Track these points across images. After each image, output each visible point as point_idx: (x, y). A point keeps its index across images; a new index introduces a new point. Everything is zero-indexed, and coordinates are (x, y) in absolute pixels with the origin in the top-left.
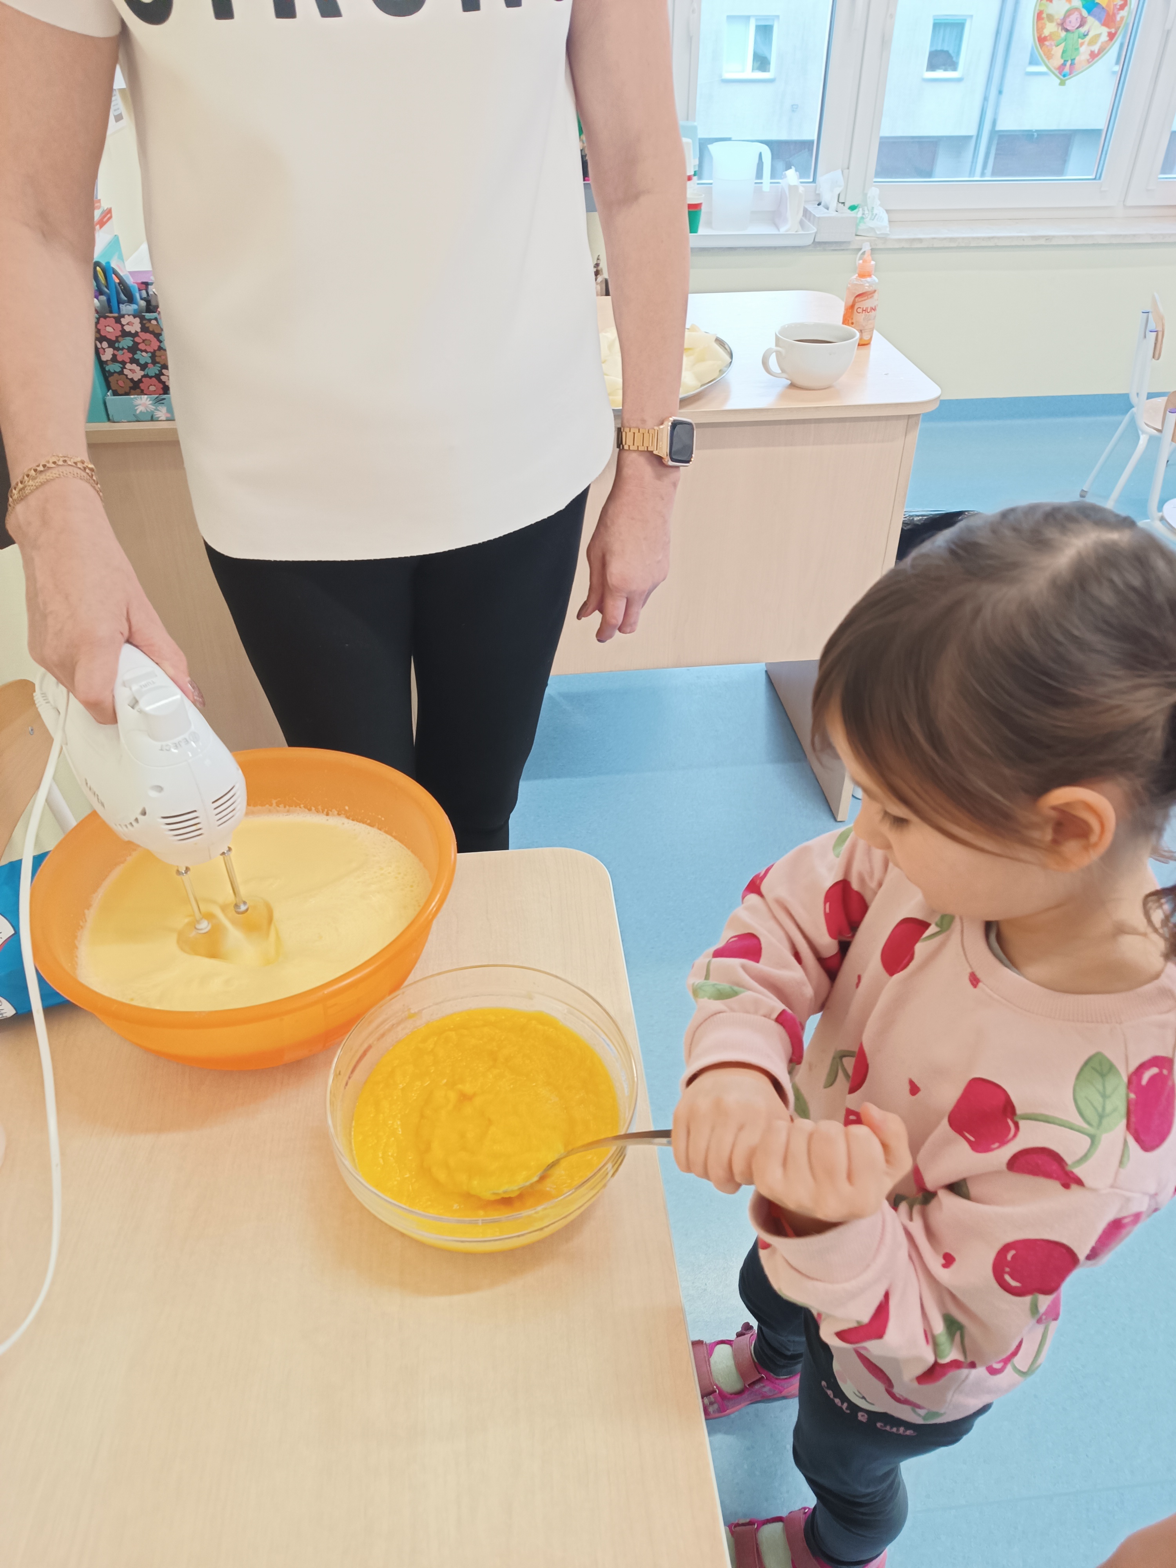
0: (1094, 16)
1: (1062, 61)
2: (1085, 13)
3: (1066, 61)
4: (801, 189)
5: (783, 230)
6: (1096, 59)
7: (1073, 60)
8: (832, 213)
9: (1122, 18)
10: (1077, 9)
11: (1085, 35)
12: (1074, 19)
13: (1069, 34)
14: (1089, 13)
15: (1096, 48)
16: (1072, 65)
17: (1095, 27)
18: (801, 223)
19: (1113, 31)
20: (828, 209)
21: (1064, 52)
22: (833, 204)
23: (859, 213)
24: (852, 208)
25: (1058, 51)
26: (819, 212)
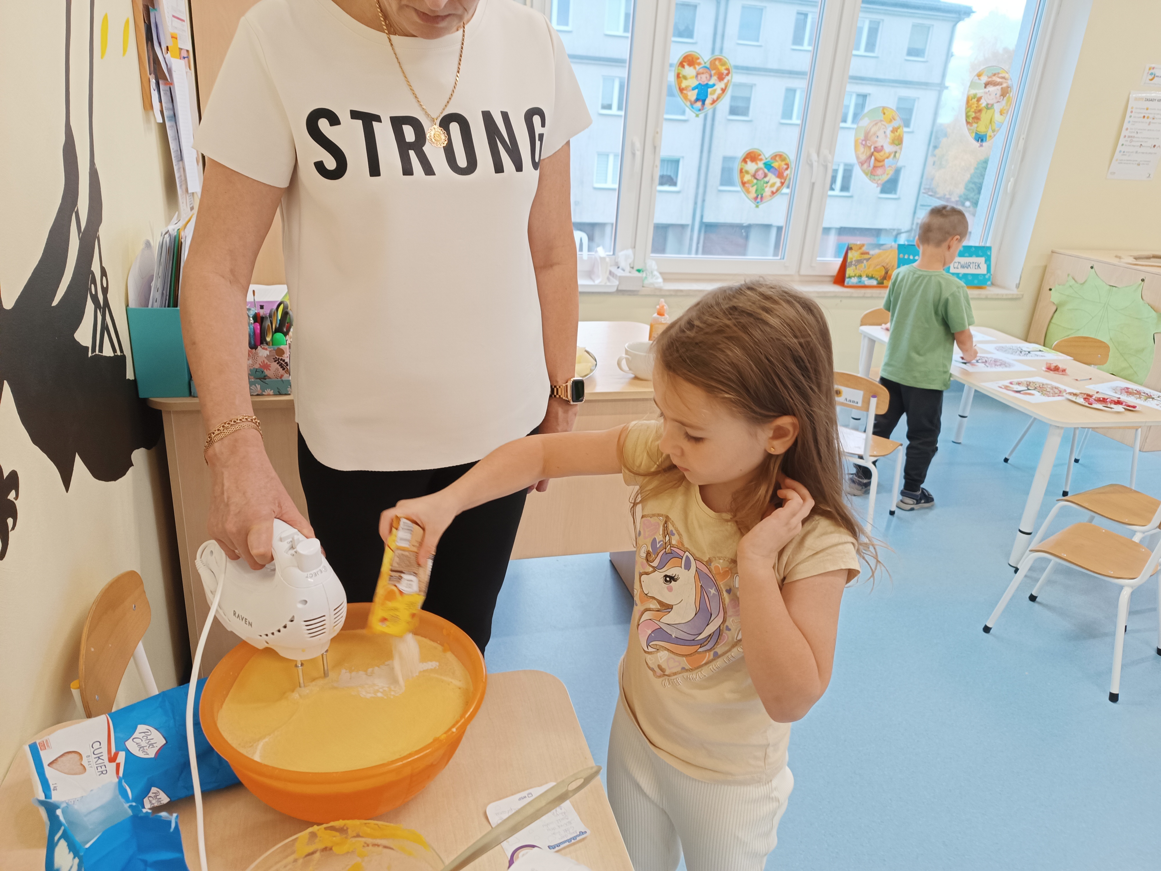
0: (772, 172)
1: (755, 195)
2: (766, 171)
3: (758, 195)
4: (608, 259)
5: (597, 282)
6: (775, 195)
7: (762, 195)
8: (626, 274)
9: (787, 175)
10: (761, 169)
11: (767, 182)
12: (760, 174)
13: (759, 182)
14: (769, 170)
15: (774, 189)
16: (762, 198)
17: (772, 178)
18: (608, 279)
19: (783, 181)
20: (624, 270)
21: (756, 191)
22: (628, 269)
23: (644, 275)
24: (639, 271)
25: (753, 190)
26: (619, 273)
